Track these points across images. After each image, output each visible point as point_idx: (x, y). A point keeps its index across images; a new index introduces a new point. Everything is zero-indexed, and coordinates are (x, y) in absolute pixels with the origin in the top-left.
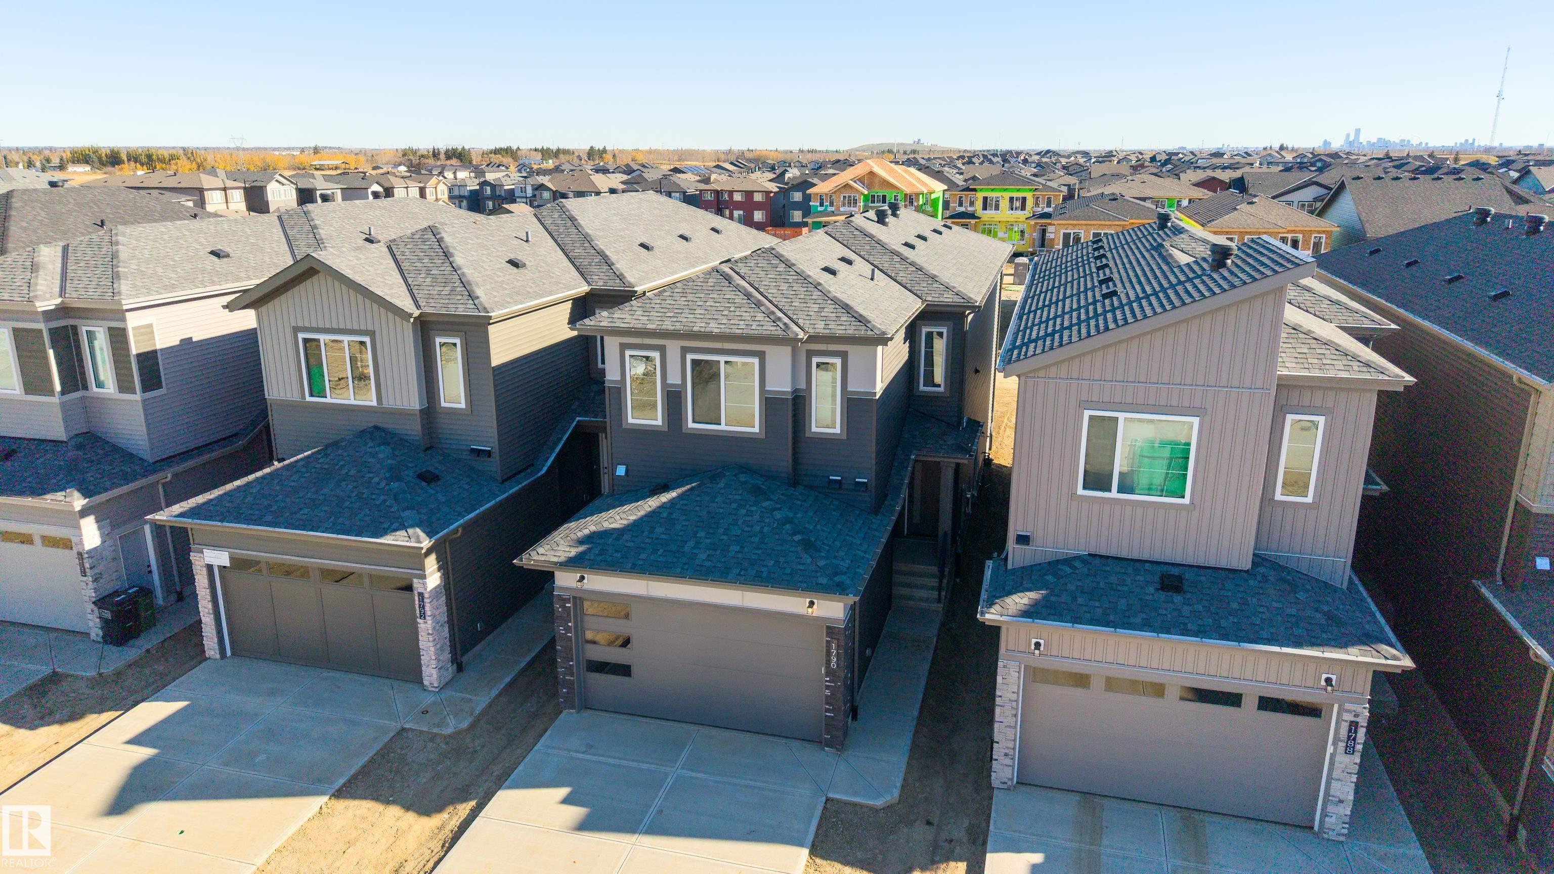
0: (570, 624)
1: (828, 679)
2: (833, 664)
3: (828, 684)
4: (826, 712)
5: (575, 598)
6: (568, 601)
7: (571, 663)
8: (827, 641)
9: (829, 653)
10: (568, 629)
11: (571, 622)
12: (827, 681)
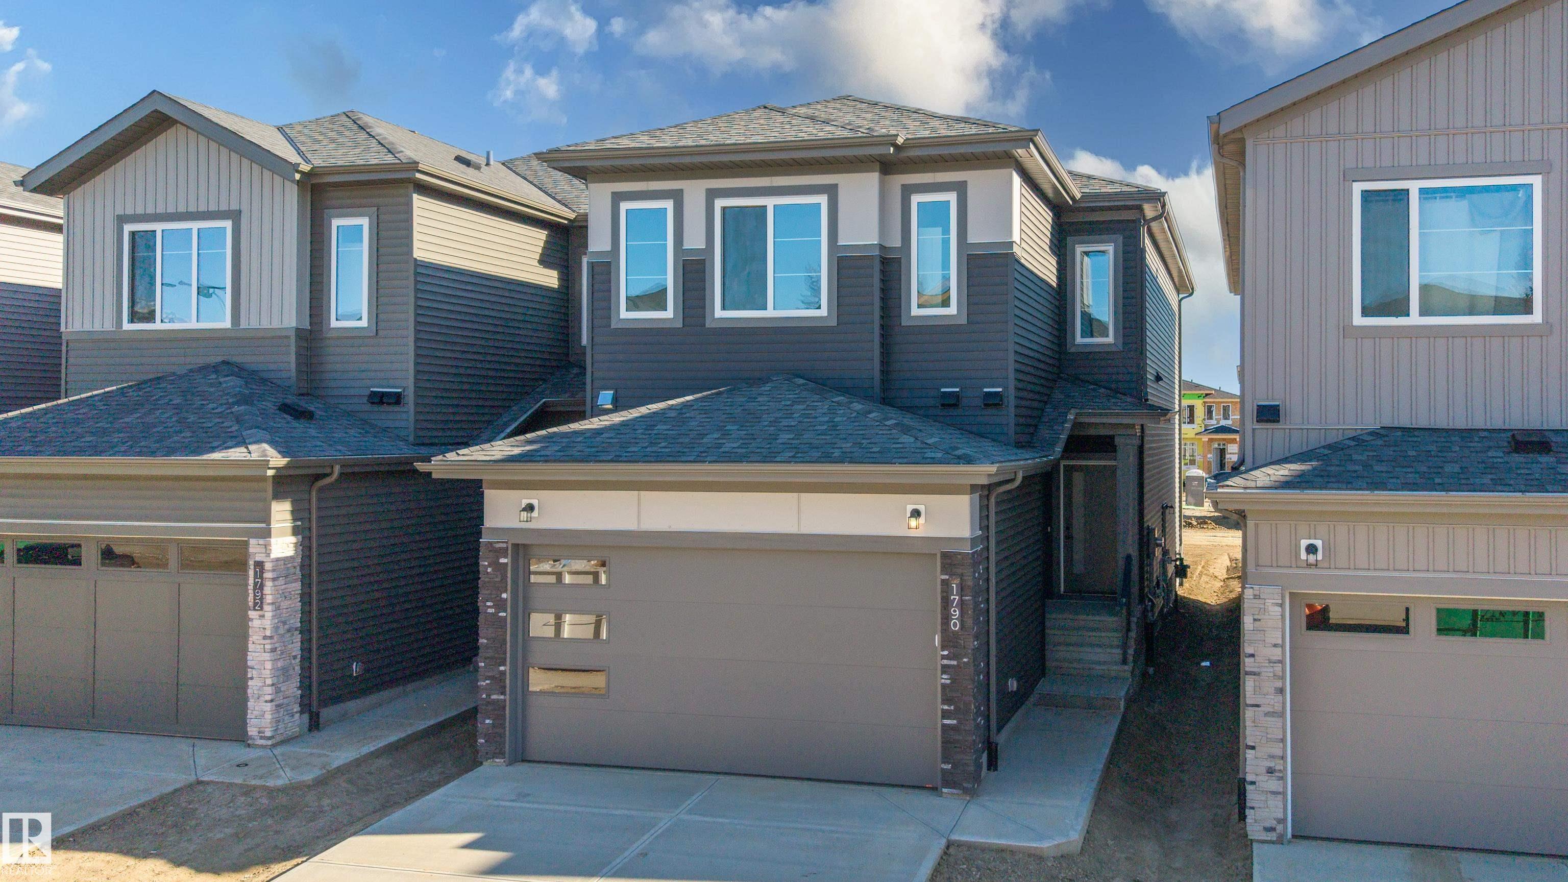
0: (504, 596)
1: (946, 653)
2: (955, 625)
3: (945, 662)
4: (943, 717)
5: (516, 546)
6: (503, 552)
7: (502, 668)
8: (943, 581)
9: (946, 603)
10: (500, 605)
11: (506, 591)
12: (943, 657)
